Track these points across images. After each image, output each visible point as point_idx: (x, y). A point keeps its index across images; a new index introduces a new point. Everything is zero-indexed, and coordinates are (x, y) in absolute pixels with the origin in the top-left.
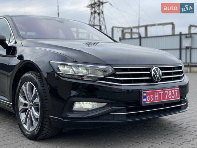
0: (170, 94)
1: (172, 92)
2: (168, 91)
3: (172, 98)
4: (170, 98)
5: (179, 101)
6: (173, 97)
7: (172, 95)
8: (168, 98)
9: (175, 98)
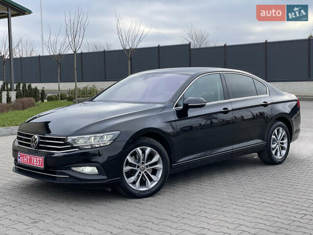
0: (35, 161)
1: (37, 160)
2: (34, 158)
3: (36, 165)
4: (35, 164)
5: (43, 169)
6: (38, 164)
7: (37, 162)
8: (33, 164)
9: (39, 165)
